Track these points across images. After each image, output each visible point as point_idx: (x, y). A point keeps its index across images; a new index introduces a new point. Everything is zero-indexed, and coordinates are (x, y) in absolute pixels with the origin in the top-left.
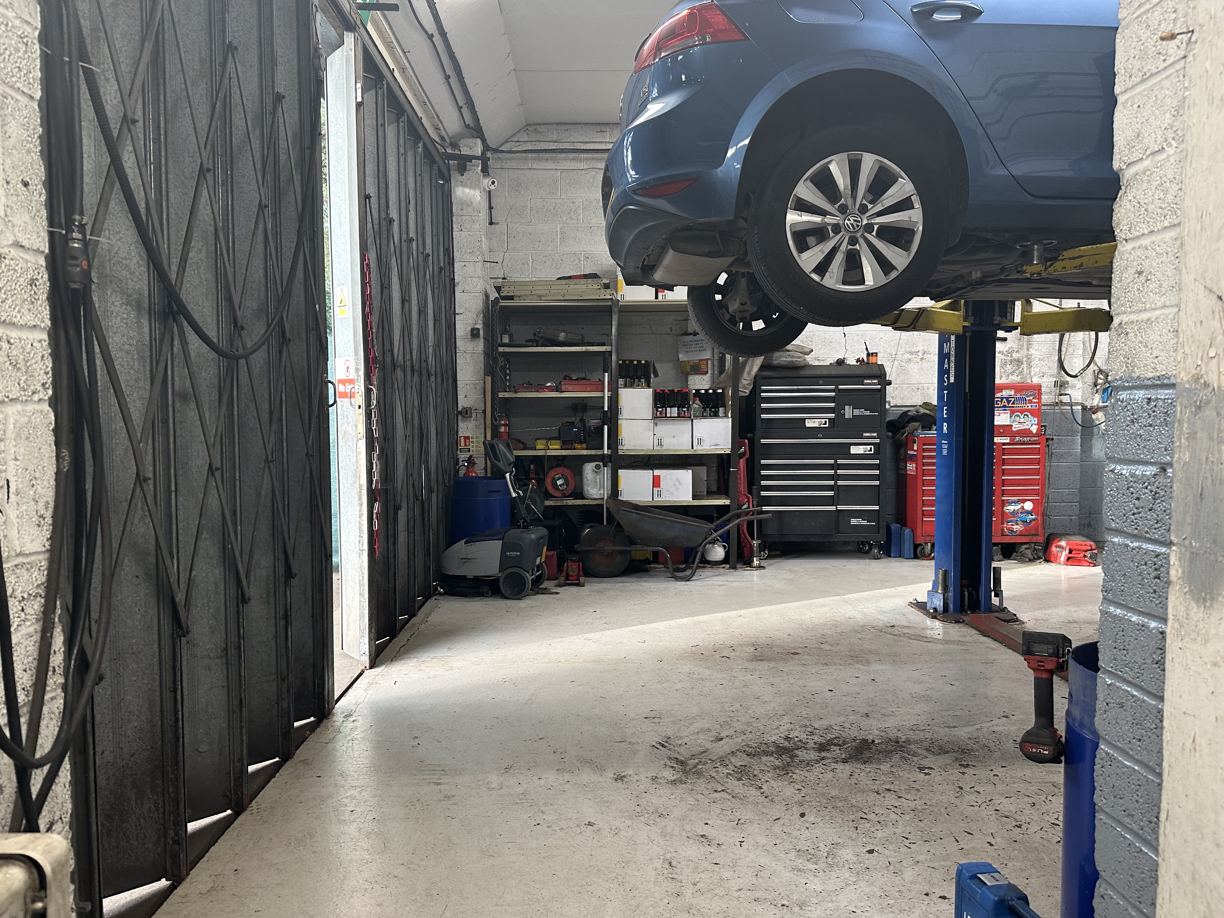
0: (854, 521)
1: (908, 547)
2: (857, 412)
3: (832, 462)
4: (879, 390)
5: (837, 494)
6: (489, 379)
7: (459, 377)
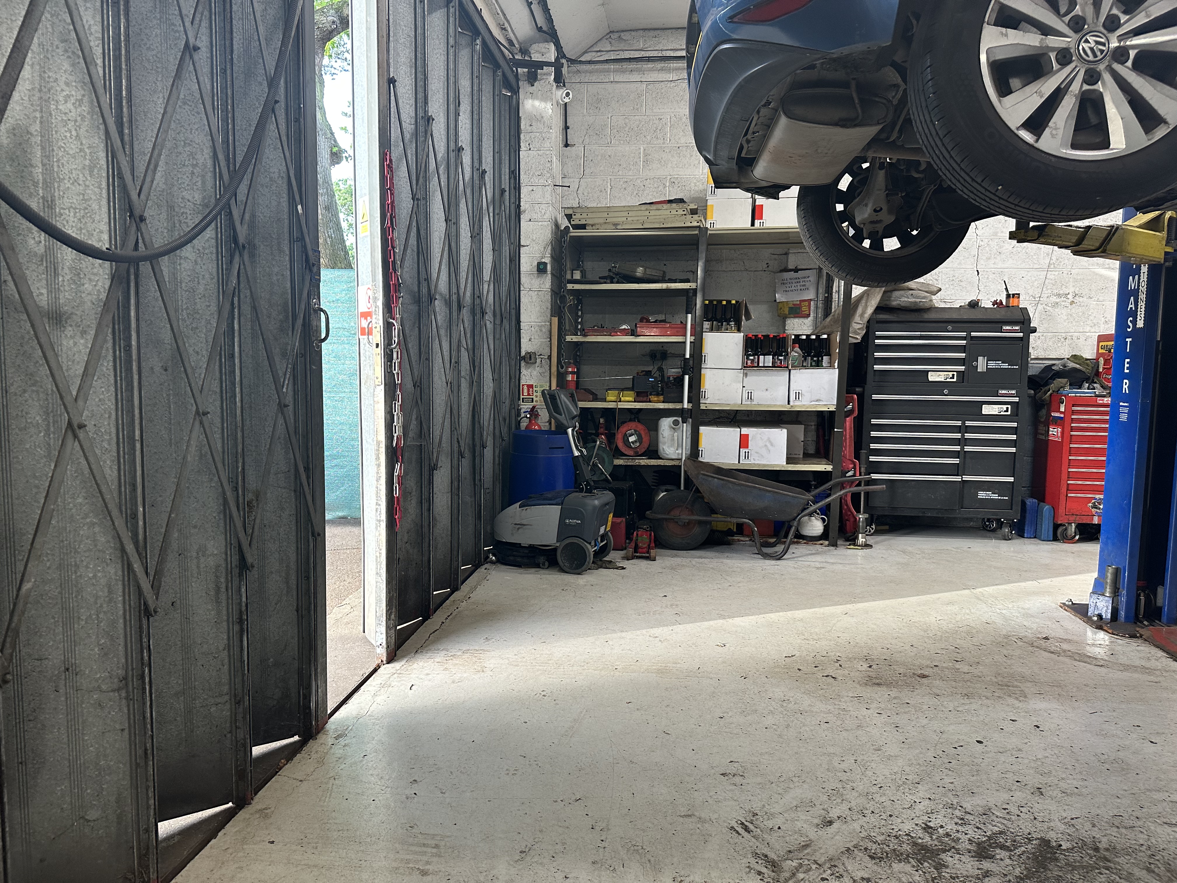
0: (982, 495)
1: (1046, 526)
2: (992, 364)
3: (959, 423)
4: (1021, 339)
5: (964, 462)
6: (555, 320)
7: (523, 318)
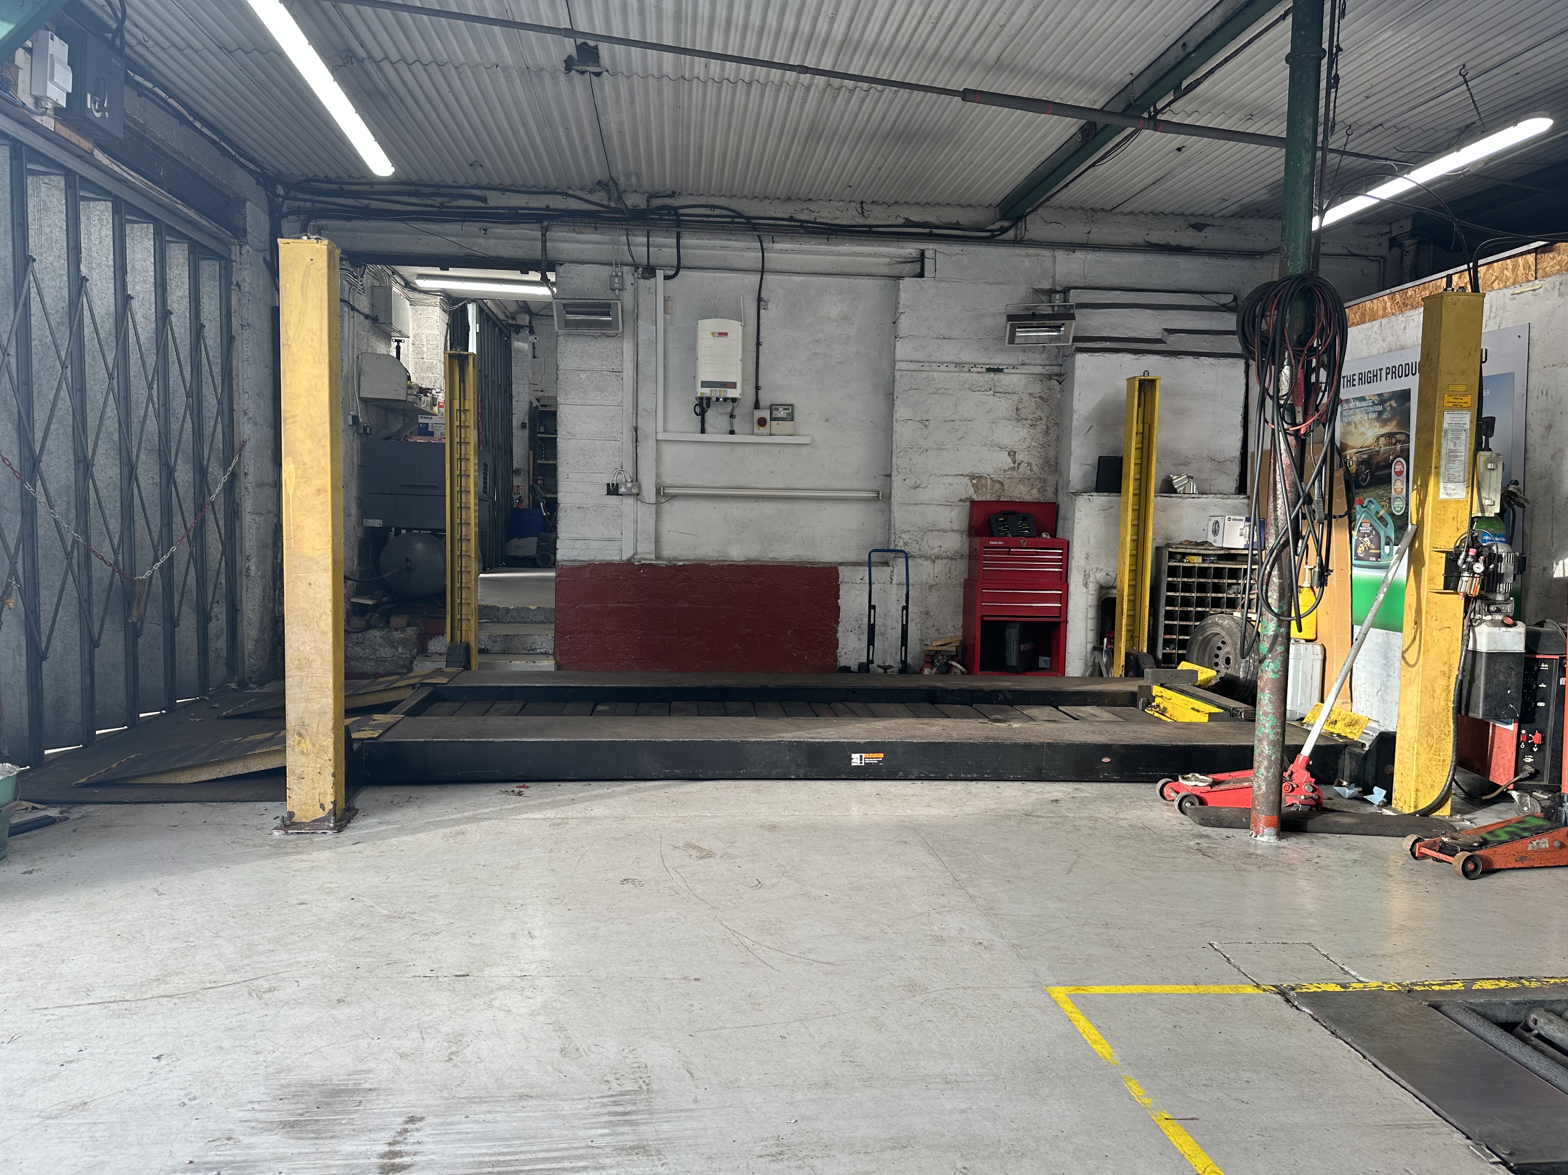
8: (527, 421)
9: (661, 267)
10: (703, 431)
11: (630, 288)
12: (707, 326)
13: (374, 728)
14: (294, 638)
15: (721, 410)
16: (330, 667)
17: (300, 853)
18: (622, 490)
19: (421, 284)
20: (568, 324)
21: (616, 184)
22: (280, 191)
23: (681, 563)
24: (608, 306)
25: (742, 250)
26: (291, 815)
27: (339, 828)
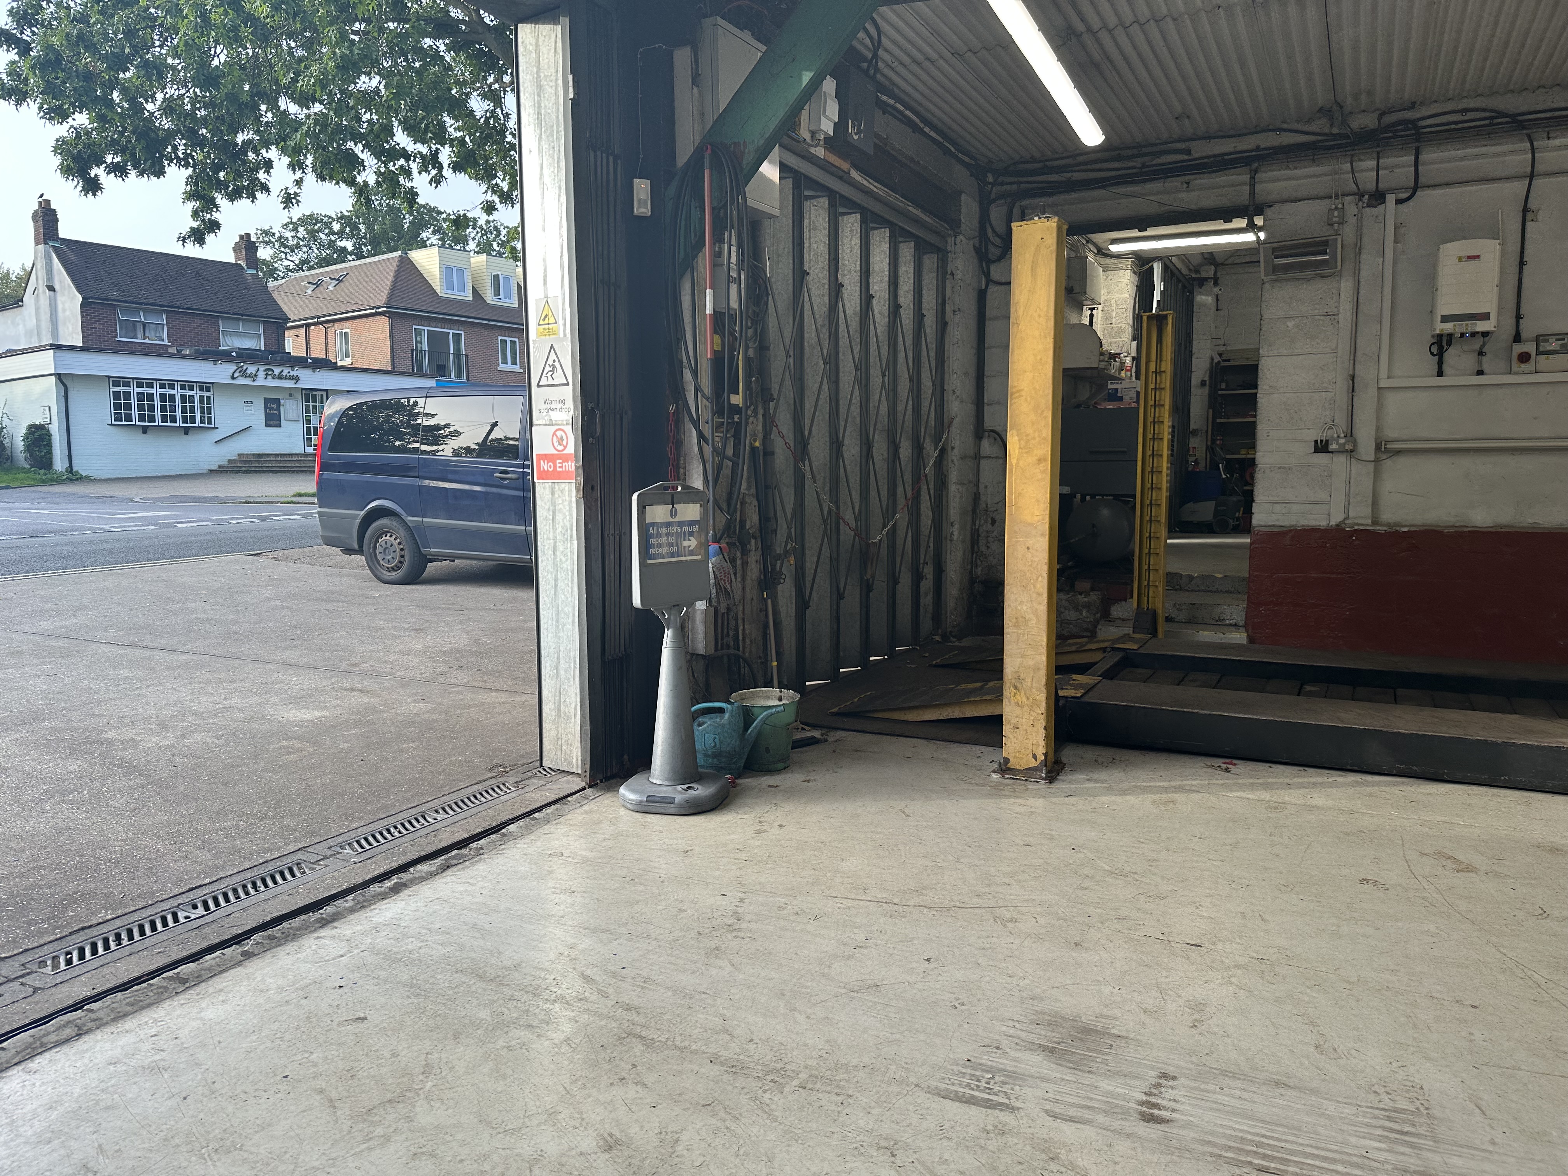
8: (1207, 379)
9: (1391, 191)
10: (1440, 373)
11: (1352, 220)
12: (1451, 251)
13: (1076, 687)
14: (1013, 597)
15: (1465, 348)
16: (1044, 626)
17: (1018, 797)
18: (1333, 446)
19: (1115, 248)
20: (1276, 269)
21: (1341, 107)
22: (990, 179)
23: (1405, 529)
24: (1326, 243)
25: (1505, 154)
26: (1007, 760)
27: (1051, 778)
